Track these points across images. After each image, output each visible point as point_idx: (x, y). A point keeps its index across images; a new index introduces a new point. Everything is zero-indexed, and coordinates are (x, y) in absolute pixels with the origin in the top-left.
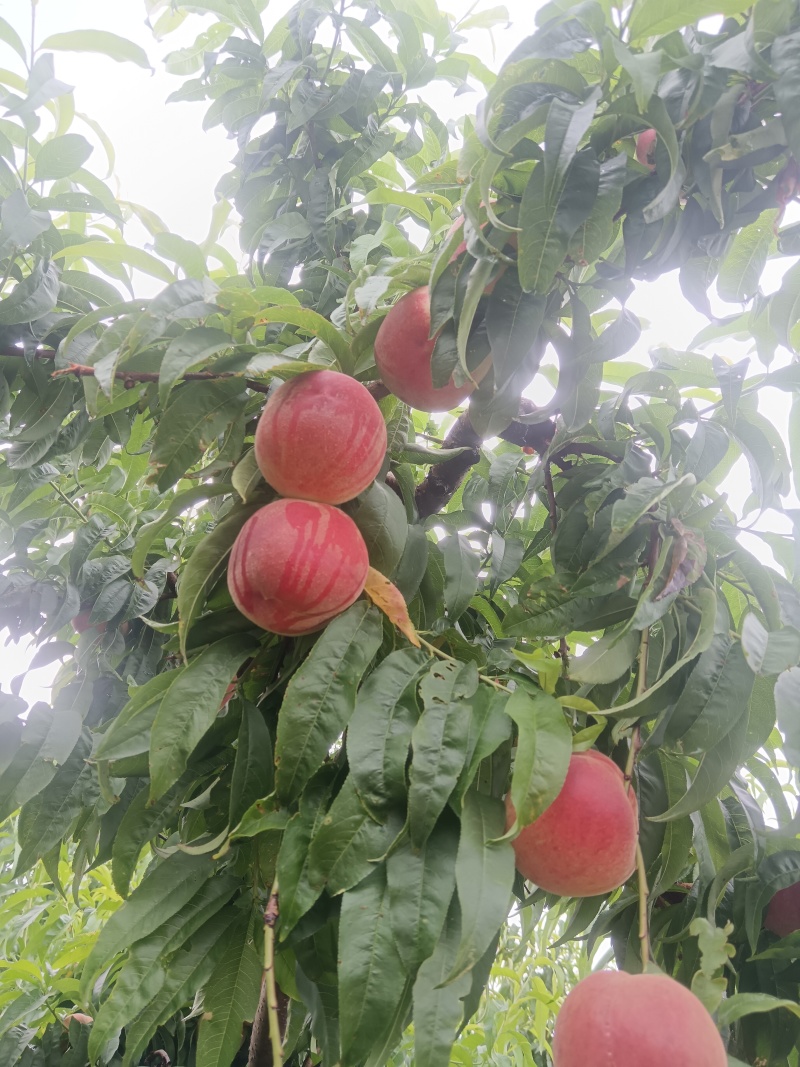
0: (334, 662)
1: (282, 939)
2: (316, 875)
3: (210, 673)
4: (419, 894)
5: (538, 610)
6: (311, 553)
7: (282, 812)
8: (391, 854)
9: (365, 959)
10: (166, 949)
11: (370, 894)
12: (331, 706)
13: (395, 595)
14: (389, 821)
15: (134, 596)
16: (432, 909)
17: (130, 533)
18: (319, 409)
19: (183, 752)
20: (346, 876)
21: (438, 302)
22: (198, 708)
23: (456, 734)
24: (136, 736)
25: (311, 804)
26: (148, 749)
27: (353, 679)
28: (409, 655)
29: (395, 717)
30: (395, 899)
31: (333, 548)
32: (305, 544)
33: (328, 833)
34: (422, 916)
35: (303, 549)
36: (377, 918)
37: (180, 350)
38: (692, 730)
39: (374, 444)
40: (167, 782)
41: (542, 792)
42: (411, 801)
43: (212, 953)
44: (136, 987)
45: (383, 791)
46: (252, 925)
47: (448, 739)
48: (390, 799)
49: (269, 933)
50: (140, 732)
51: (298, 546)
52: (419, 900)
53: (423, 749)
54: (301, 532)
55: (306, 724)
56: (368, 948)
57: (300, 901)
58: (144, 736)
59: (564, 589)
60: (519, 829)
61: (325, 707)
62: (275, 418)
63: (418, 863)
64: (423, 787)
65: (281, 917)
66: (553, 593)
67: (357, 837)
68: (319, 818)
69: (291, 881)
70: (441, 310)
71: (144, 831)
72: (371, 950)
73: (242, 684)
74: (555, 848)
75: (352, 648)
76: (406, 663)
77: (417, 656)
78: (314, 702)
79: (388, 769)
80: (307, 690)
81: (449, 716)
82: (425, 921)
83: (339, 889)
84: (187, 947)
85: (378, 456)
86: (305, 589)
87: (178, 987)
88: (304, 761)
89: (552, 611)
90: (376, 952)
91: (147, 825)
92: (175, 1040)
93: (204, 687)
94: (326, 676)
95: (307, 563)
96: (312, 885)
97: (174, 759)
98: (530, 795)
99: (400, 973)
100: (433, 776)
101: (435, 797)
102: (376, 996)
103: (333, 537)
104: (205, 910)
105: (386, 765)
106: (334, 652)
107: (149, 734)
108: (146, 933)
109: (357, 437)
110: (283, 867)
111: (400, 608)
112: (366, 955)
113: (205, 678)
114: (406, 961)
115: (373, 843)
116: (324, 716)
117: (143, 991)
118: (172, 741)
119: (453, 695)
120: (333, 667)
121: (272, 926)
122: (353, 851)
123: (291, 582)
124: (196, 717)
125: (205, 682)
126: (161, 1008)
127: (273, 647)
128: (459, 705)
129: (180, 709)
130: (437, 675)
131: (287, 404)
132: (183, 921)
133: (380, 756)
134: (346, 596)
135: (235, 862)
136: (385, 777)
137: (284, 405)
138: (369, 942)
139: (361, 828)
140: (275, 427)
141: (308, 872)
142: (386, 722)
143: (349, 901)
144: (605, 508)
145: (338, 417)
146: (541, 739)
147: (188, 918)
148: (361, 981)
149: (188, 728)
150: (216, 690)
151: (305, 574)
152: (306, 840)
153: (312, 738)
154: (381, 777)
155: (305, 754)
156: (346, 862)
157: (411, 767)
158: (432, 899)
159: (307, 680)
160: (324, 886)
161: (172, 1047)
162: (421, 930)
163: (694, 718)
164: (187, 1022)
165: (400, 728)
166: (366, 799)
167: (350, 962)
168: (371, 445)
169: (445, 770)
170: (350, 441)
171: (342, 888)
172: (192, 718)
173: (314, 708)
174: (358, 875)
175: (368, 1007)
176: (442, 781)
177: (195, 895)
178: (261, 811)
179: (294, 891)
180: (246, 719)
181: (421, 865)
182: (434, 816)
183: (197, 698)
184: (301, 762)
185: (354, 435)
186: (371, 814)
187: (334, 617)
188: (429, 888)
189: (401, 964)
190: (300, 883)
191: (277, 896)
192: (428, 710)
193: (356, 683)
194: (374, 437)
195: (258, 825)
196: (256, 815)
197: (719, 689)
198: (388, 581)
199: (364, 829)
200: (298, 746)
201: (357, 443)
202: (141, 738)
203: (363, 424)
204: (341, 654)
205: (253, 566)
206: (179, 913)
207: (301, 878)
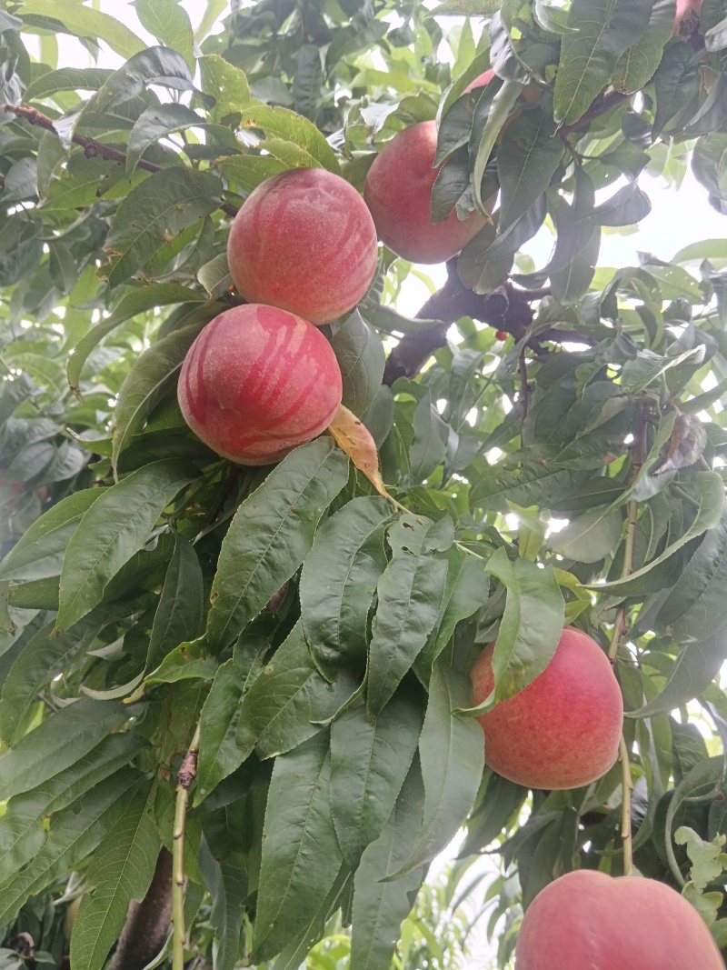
0: (291, 495)
1: (195, 805)
2: (246, 733)
3: (143, 496)
4: (364, 765)
5: (513, 482)
6: (282, 360)
7: (210, 661)
8: (339, 717)
9: (294, 836)
10: (50, 806)
11: (306, 763)
12: (284, 542)
13: (366, 437)
14: (339, 679)
15: (57, 459)
16: (380, 785)
17: (61, 398)
18: (311, 201)
19: (101, 578)
20: (283, 737)
21: (446, 131)
22: (125, 532)
23: (429, 587)
24: (48, 558)
25: (246, 654)
26: (60, 573)
27: (312, 514)
28: (374, 504)
29: (355, 564)
30: (337, 770)
31: (308, 361)
32: (276, 349)
33: (266, 684)
34: (368, 792)
35: (274, 354)
36: (313, 790)
37: (156, 118)
38: (688, 617)
39: (366, 257)
40: (78, 611)
41: (527, 663)
42: (371, 658)
43: (104, 818)
44: (8, 848)
45: (337, 643)
46: (153, 792)
47: (418, 592)
48: (344, 653)
49: (183, 795)
50: (53, 553)
51: (269, 349)
52: (365, 773)
53: (389, 600)
54: (274, 335)
55: (252, 559)
56: (299, 823)
57: (222, 762)
58: (57, 558)
59: (544, 461)
60: (494, 701)
61: (276, 543)
62: (258, 206)
63: (368, 730)
64: (387, 644)
65: (197, 778)
66: (532, 465)
67: (301, 693)
68: (254, 669)
69: (214, 737)
70: (449, 140)
71: (42, 672)
72: (303, 826)
73: (176, 520)
74: (532, 728)
75: (313, 483)
76: (370, 512)
77: (383, 507)
78: (265, 535)
79: (346, 618)
80: (257, 520)
81: (419, 568)
82: (372, 797)
83: (272, 753)
84: (75, 808)
85: (368, 273)
86: (270, 401)
87: (59, 853)
88: (245, 602)
89: (528, 485)
90: (309, 829)
91: (47, 666)
92: (42, 925)
93: (134, 509)
94: (281, 509)
95: (277, 370)
96: (239, 744)
97: (89, 585)
98: (511, 664)
99: (334, 857)
100: (399, 632)
101: (400, 654)
102: (304, 880)
103: (309, 349)
104: (101, 768)
105: (342, 614)
106: (293, 485)
107: (63, 557)
108: (29, 787)
109: (349, 241)
110: (208, 718)
111: (369, 452)
112: (295, 832)
113: (135, 500)
114: (344, 843)
115: (319, 702)
116: (274, 552)
117: (16, 853)
118: (90, 565)
119: (424, 548)
120: (290, 501)
121: (185, 787)
122: (294, 710)
123: (255, 389)
124: (121, 541)
125: (136, 504)
126: (37, 875)
127: (216, 484)
128: (431, 558)
129: (103, 530)
130: (406, 525)
131: (275, 192)
132: (74, 778)
133: (337, 603)
134: (315, 421)
135: (142, 721)
136: (341, 627)
137: (270, 193)
138: (300, 817)
139: (307, 683)
140: (257, 215)
141: (235, 729)
142: (345, 569)
143: (280, 767)
144: (594, 384)
145: (332, 213)
146: (526, 604)
147: (81, 776)
148: (287, 861)
149: (110, 551)
150: (148, 514)
151: (273, 383)
152: (238, 693)
153: (257, 575)
154: (336, 626)
155: (246, 593)
156: (283, 721)
157: (374, 618)
158: (382, 774)
159: (257, 509)
160: (253, 747)
161: (37, 931)
162: (365, 807)
163: (692, 602)
164: (57, 907)
165: (361, 577)
166: (316, 650)
167: (277, 835)
168: (363, 256)
169: (414, 627)
170: (341, 244)
171: (276, 750)
172: (116, 541)
173: (264, 542)
174: (296, 737)
175: (292, 894)
176: (407, 638)
177: (92, 751)
178: (186, 657)
179: (217, 749)
180: (178, 554)
181: (371, 734)
182: (397, 677)
183: (125, 520)
184: (241, 603)
185: (346, 239)
186: (319, 668)
187: (296, 446)
188: (378, 760)
189: (338, 845)
190: (224, 741)
191: (196, 752)
192: (396, 560)
193: (316, 518)
194: (366, 249)
195: (180, 673)
196: (179, 661)
197: (720, 575)
198: (358, 420)
199: (309, 685)
200: (241, 584)
201: (348, 248)
202: (54, 561)
203: (358, 230)
204: (300, 488)
205: (212, 365)
206: (70, 768)
207: (226, 736)
